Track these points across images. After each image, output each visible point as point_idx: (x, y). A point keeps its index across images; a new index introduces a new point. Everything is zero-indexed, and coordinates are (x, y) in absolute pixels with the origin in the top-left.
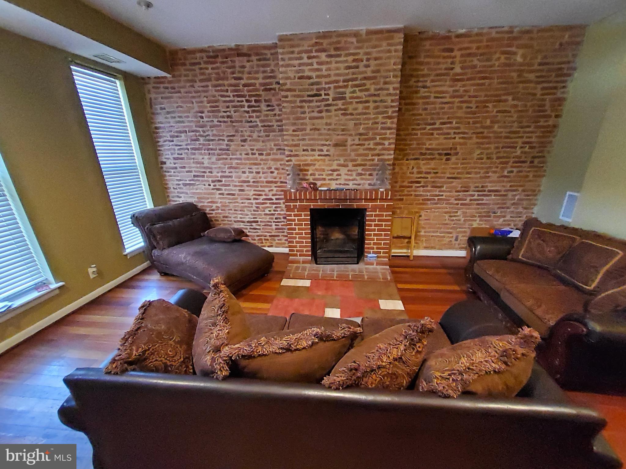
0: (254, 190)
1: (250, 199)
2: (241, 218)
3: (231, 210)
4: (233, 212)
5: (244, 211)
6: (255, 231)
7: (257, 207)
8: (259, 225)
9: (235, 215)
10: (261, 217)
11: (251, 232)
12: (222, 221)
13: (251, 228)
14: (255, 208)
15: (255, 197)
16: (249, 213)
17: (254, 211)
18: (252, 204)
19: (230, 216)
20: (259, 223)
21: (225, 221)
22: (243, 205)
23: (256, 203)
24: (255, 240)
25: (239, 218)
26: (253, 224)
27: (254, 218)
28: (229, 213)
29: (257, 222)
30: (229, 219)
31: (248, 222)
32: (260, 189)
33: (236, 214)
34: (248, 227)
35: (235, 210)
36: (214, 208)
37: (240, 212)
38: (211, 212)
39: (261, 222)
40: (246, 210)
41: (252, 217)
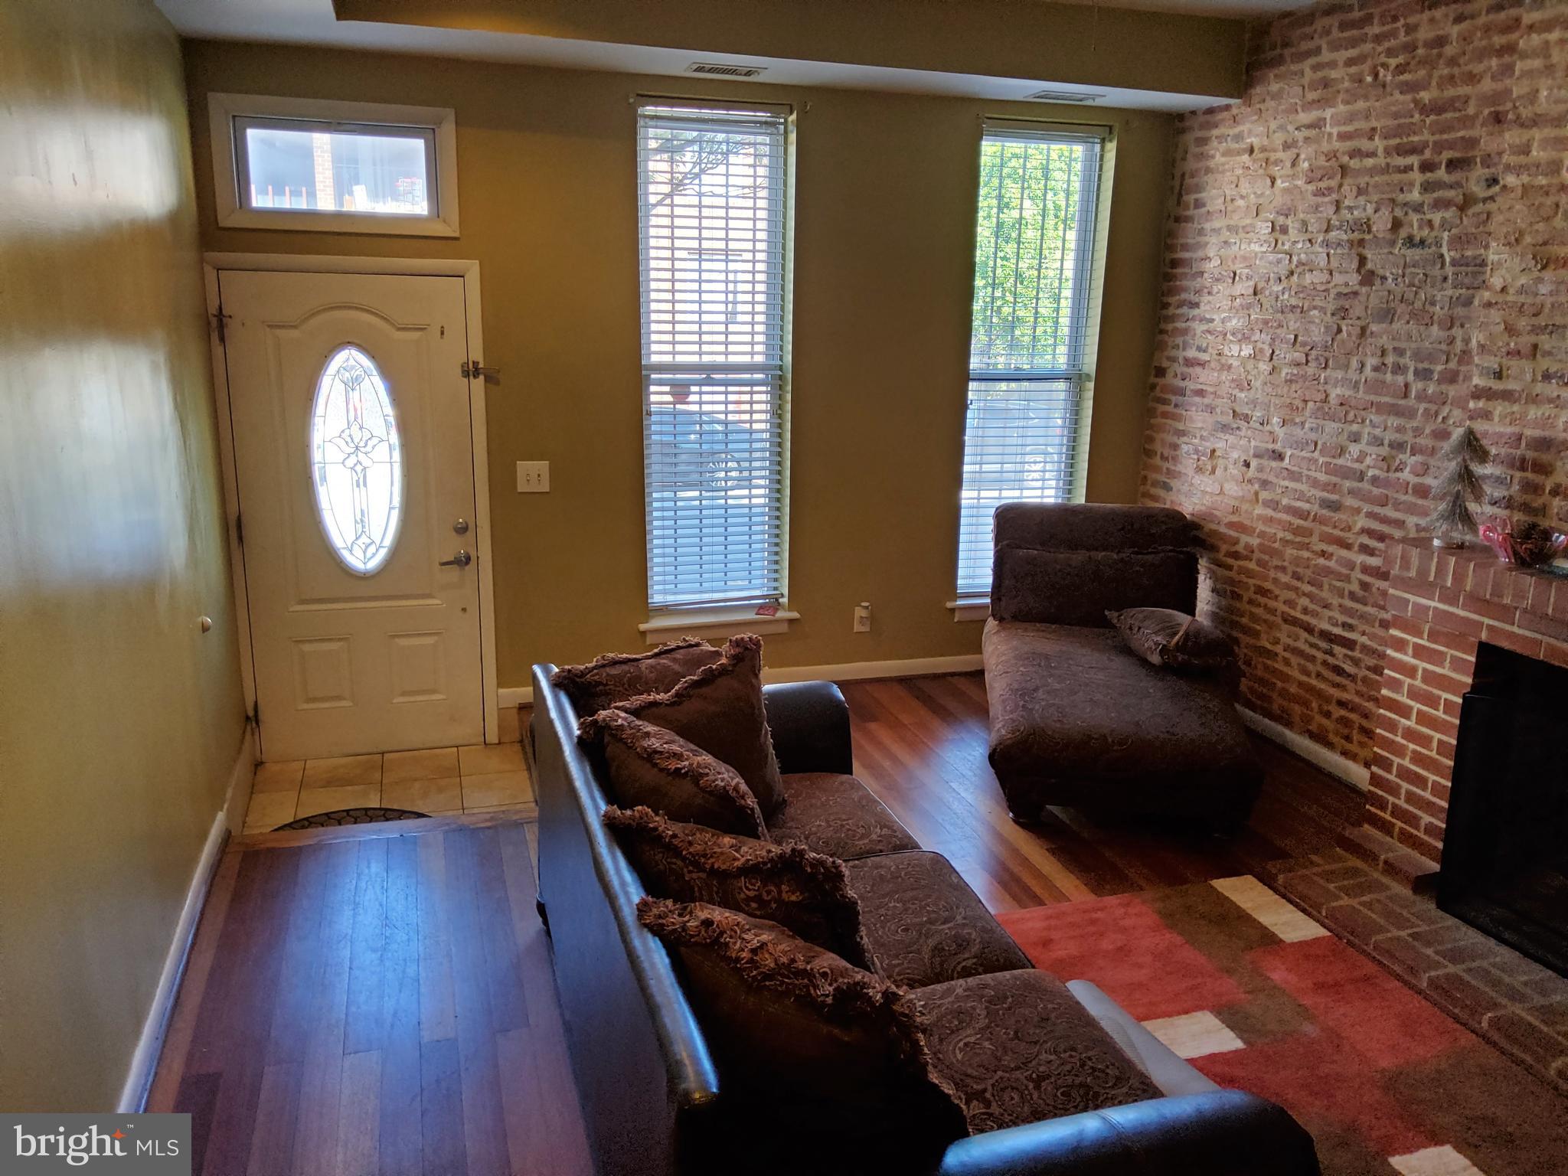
0: (1371, 515)
1: (1348, 547)
2: (1305, 611)
3: (1283, 569)
4: (1285, 578)
5: (1320, 587)
6: (1338, 679)
7: (1365, 586)
8: (1356, 662)
9: (1292, 595)
10: (1368, 629)
11: (1325, 679)
12: (1251, 602)
13: (1325, 663)
14: (1355, 587)
15: (1365, 540)
16: (1335, 601)
17: (1352, 596)
18: (1351, 566)
19: (1277, 592)
20: (1357, 654)
21: (1259, 605)
22: (1322, 561)
23: (1366, 569)
24: (1328, 715)
25: (1299, 608)
26: (1338, 650)
27: (1344, 625)
28: (1275, 581)
29: (1349, 644)
30: (1272, 604)
31: (1325, 635)
32: (1389, 512)
33: (1296, 589)
34: (1319, 655)
35: (1297, 576)
36: (1240, 548)
37: (1307, 588)
38: (1230, 561)
39: (1365, 648)
40: (1326, 587)
41: (1341, 618)
